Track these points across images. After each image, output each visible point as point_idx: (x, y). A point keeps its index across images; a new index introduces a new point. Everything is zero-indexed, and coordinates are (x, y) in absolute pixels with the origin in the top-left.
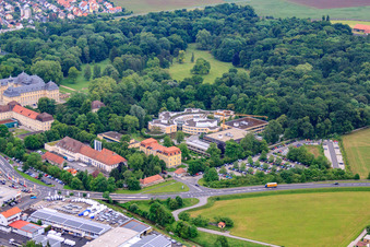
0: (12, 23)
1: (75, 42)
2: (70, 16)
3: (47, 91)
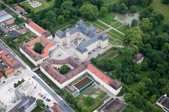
3: (101, 41)
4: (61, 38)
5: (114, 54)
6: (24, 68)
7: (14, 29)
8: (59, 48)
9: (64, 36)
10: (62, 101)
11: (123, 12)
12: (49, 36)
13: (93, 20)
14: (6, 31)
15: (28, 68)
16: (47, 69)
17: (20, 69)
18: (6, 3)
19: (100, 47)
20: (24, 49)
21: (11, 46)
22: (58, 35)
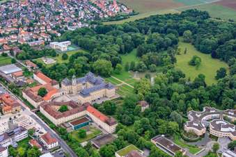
0: (75, 21)
1: (115, 40)
2: (106, 16)
3: (107, 90)
4: (67, 85)
5: (120, 103)
6: (24, 109)
7: (21, 80)
8: (64, 96)
9: (70, 84)
10: (54, 135)
11: (140, 70)
12: (55, 84)
13: (106, 75)
14: (12, 81)
15: (28, 109)
16: (45, 108)
17: (18, 108)
18: (18, 59)
19: (106, 97)
20: (27, 93)
21: (14, 92)
22: (64, 82)
